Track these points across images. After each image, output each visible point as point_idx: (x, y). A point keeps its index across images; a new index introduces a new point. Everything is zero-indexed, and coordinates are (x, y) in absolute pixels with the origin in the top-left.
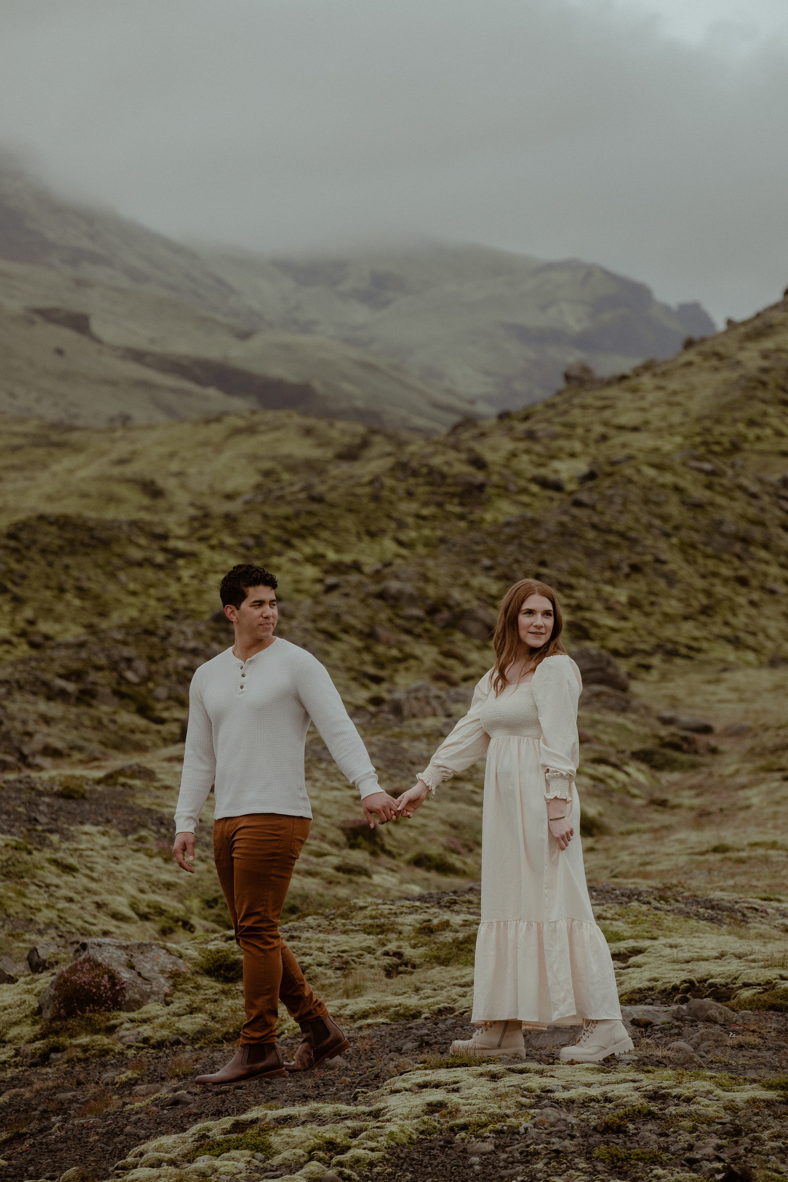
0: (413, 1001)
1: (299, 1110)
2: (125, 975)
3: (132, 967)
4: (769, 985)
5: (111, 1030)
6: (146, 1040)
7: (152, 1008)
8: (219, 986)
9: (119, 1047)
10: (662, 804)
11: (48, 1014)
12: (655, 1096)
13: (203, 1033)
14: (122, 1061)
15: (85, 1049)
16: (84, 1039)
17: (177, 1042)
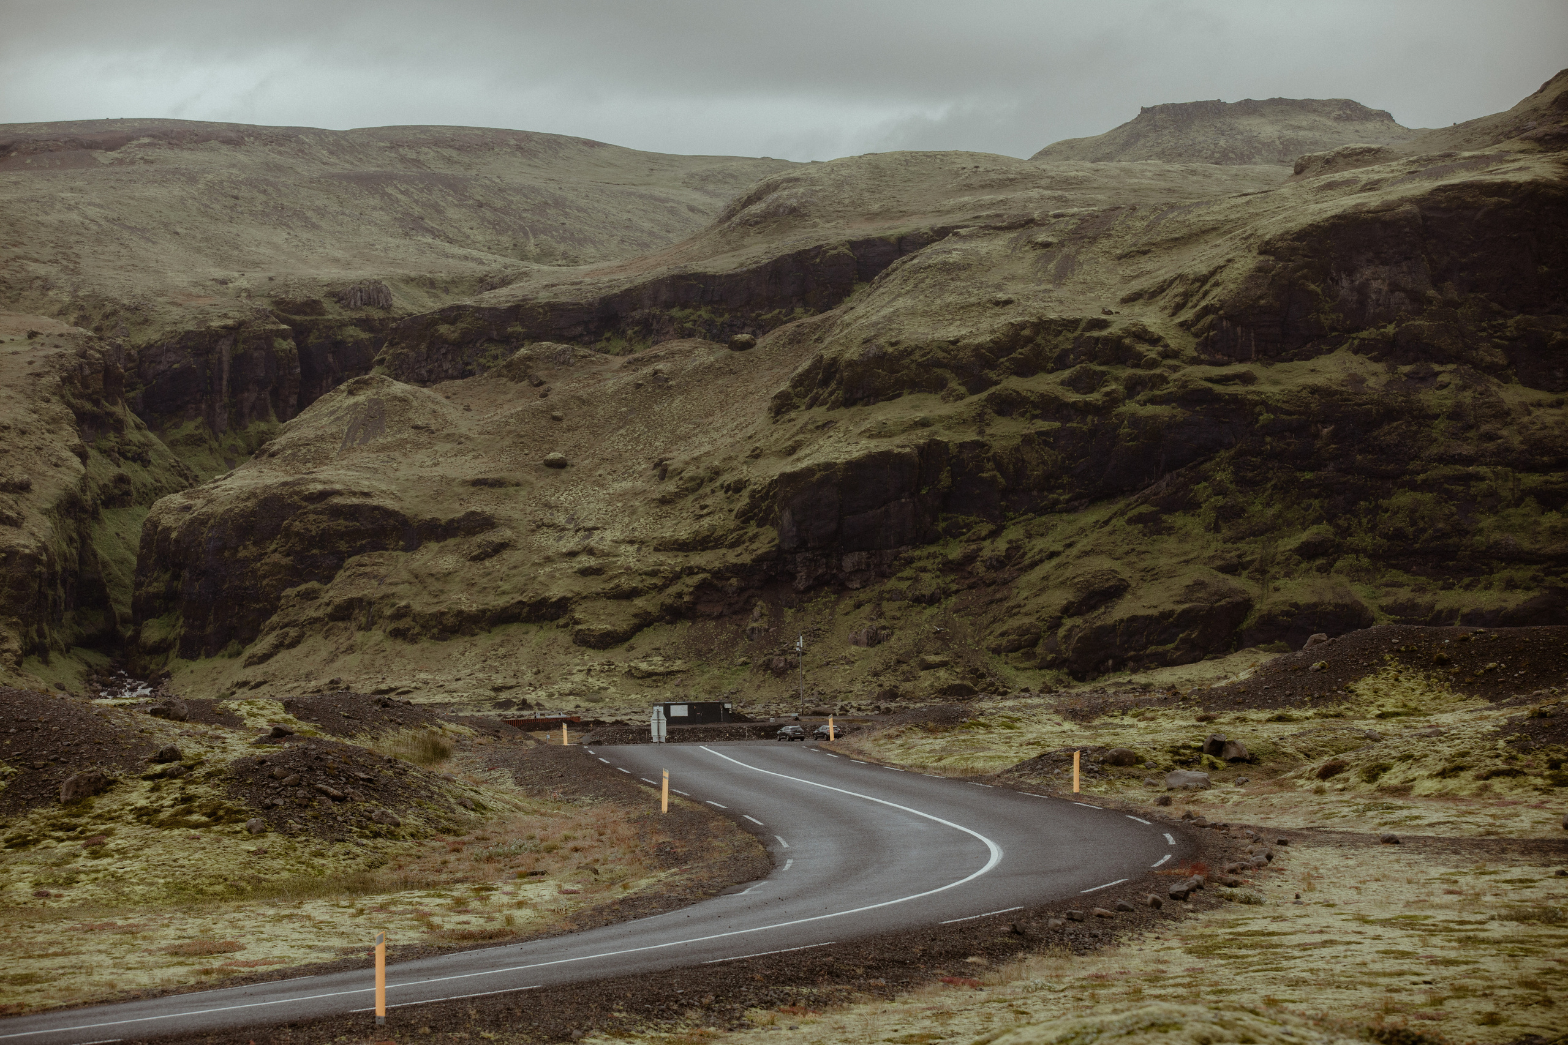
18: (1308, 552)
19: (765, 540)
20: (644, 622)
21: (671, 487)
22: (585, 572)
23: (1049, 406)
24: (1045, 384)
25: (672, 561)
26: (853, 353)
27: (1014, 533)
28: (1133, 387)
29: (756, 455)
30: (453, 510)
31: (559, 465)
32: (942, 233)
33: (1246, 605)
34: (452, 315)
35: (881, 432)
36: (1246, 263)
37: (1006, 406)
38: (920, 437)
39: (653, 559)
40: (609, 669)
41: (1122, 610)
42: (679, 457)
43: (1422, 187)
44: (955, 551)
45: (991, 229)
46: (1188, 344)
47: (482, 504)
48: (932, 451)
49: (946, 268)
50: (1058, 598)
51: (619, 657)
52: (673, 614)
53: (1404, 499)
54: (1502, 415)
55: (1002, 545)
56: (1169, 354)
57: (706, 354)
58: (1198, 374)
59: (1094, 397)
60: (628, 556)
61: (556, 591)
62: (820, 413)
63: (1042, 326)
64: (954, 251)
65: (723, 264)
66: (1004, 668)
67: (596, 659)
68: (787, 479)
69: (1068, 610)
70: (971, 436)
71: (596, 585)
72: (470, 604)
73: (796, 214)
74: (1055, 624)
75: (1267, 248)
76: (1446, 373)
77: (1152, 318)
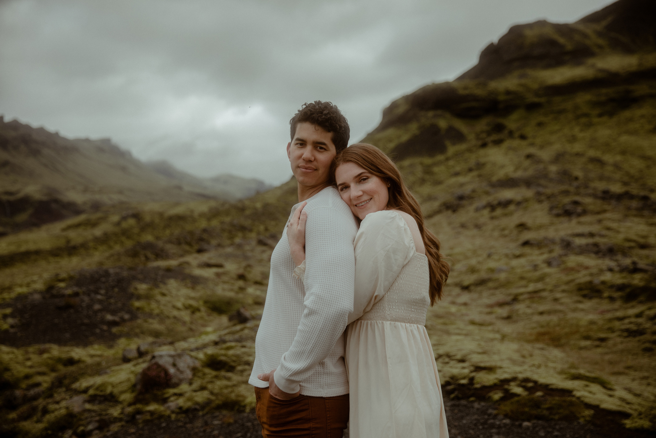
2: (172, 371)
3: (174, 365)
5: (165, 401)
6: (180, 408)
7: (184, 387)
8: (214, 373)
9: (168, 412)
11: (139, 387)
15: (152, 413)
16: (152, 407)
17: (196, 410)
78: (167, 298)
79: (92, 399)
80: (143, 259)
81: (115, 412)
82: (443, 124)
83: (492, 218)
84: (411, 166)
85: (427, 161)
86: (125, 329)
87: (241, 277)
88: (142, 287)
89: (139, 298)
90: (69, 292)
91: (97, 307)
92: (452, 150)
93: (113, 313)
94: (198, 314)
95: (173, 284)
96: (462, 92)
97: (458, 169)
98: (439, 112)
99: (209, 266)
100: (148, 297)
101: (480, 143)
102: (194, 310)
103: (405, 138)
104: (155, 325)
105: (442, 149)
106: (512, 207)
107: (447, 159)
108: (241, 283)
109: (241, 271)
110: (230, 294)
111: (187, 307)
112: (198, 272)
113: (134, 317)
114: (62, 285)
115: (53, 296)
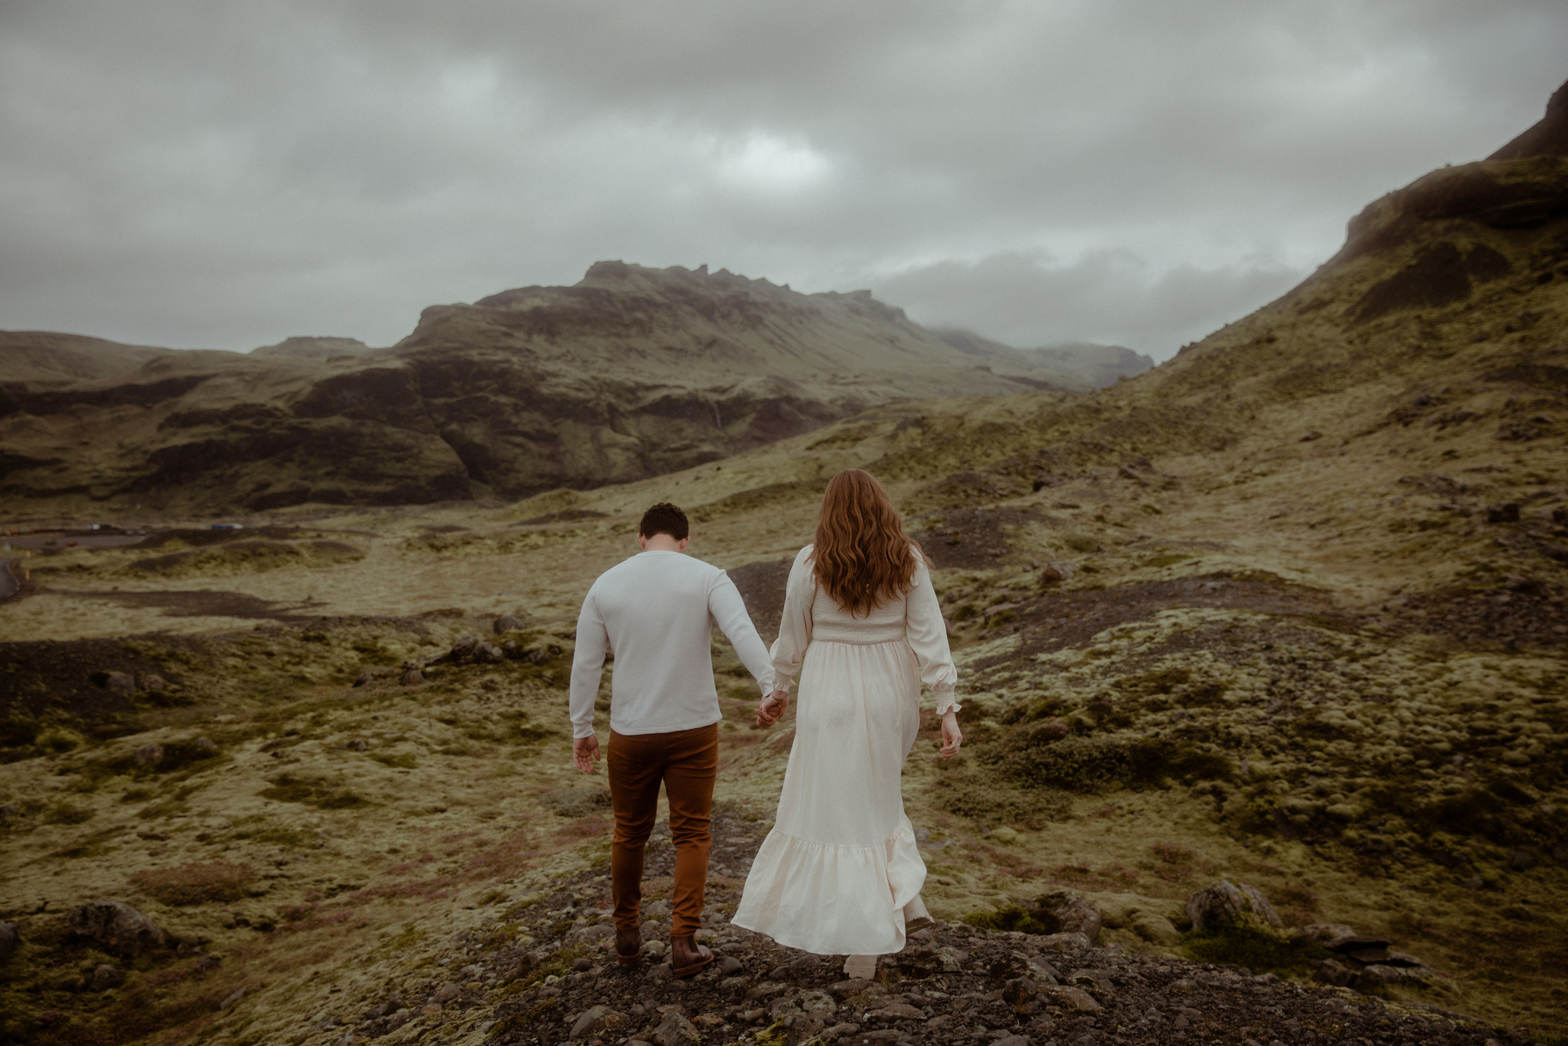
0: (1140, 578)
1: (1136, 625)
4: (1242, 573)
5: (1059, 587)
6: (1069, 590)
7: (1069, 581)
9: (1062, 592)
10: (1173, 503)
11: (1041, 582)
12: (1235, 619)
13: (1083, 588)
14: (1064, 597)
16: (1053, 590)
17: (1078, 590)
18: (328, 474)
19: (154, 469)
20: (114, 493)
21: (123, 451)
22: (95, 477)
23: (247, 429)
24: (247, 423)
25: (123, 474)
26: (184, 411)
27: (236, 467)
28: (274, 424)
29: (152, 442)
30: (48, 456)
31: (85, 444)
32: (215, 375)
33: (308, 490)
34: (48, 394)
35: (193, 436)
36: (309, 389)
37: (234, 429)
38: (206, 438)
39: (117, 474)
40: (102, 508)
41: (270, 491)
42: (127, 441)
43: (363, 368)
44: (217, 472)
45: (230, 374)
46: (291, 412)
47: (58, 455)
48: (209, 443)
49: (216, 387)
50: (250, 487)
51: (106, 504)
52: (125, 490)
53: (356, 459)
54: (385, 435)
55: (232, 471)
56: (285, 415)
57: (136, 410)
58: (294, 421)
59: (262, 427)
60: (109, 473)
61: (85, 483)
62: (173, 430)
63: (246, 406)
64: (218, 381)
65: (143, 381)
66: (233, 508)
67: (97, 504)
68: (163, 450)
69: (253, 491)
70: (222, 438)
71: (98, 481)
72: (52, 485)
73: (167, 367)
74: (249, 495)
75: (316, 385)
76: (370, 423)
77: (280, 404)
78: (1033, 537)
79: (1013, 589)
80: (962, 495)
81: (1031, 593)
82: (1464, 243)
83: (1437, 439)
84: (1397, 324)
85: (1431, 313)
86: (1006, 559)
87: (1100, 518)
88: (1010, 528)
89: (1009, 536)
90: (950, 531)
91: (978, 543)
92: (1479, 291)
93: (993, 547)
94: (1061, 552)
95: (1034, 525)
96: (1502, 181)
97: (1486, 327)
98: (1458, 221)
99: (1064, 506)
100: (1016, 536)
101: (1538, 274)
102: (1058, 548)
103: (1389, 273)
104: (1028, 557)
105: (1461, 290)
106: (1467, 424)
107: (1470, 308)
108: (1099, 524)
109: (1099, 512)
110: (1091, 535)
111: (1052, 545)
112: (1054, 513)
113: (1010, 552)
114: (940, 525)
115: (937, 535)
